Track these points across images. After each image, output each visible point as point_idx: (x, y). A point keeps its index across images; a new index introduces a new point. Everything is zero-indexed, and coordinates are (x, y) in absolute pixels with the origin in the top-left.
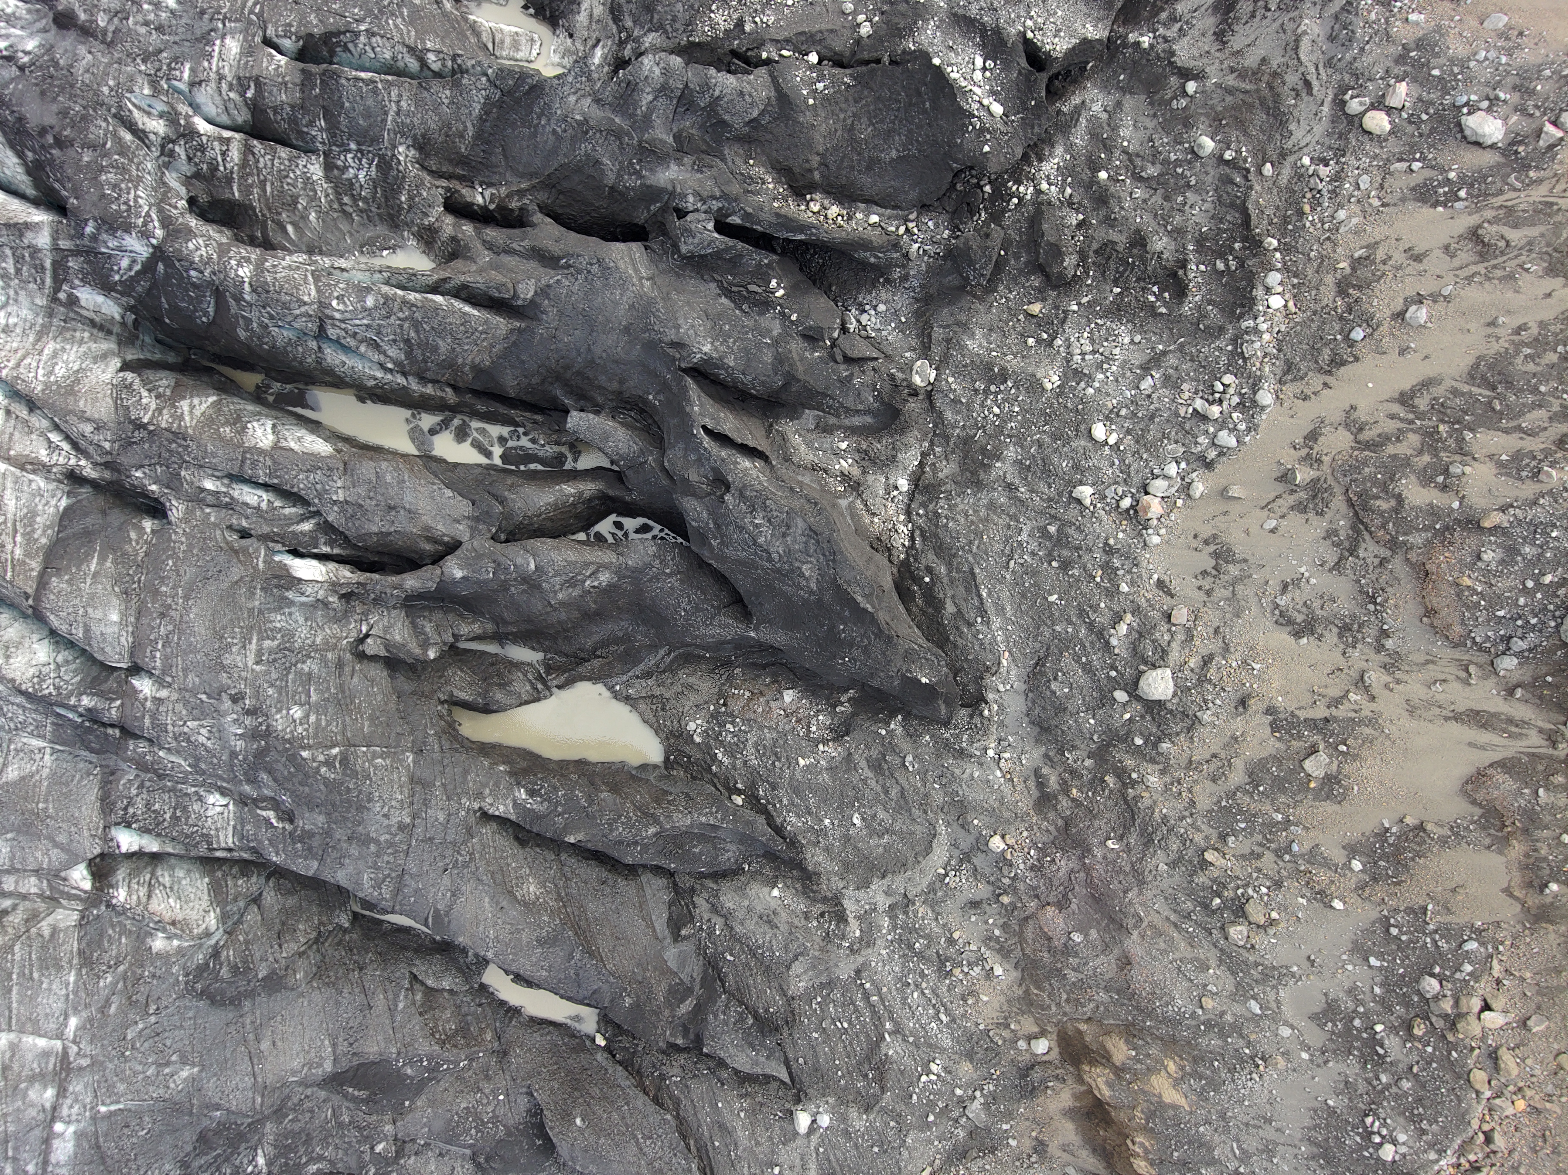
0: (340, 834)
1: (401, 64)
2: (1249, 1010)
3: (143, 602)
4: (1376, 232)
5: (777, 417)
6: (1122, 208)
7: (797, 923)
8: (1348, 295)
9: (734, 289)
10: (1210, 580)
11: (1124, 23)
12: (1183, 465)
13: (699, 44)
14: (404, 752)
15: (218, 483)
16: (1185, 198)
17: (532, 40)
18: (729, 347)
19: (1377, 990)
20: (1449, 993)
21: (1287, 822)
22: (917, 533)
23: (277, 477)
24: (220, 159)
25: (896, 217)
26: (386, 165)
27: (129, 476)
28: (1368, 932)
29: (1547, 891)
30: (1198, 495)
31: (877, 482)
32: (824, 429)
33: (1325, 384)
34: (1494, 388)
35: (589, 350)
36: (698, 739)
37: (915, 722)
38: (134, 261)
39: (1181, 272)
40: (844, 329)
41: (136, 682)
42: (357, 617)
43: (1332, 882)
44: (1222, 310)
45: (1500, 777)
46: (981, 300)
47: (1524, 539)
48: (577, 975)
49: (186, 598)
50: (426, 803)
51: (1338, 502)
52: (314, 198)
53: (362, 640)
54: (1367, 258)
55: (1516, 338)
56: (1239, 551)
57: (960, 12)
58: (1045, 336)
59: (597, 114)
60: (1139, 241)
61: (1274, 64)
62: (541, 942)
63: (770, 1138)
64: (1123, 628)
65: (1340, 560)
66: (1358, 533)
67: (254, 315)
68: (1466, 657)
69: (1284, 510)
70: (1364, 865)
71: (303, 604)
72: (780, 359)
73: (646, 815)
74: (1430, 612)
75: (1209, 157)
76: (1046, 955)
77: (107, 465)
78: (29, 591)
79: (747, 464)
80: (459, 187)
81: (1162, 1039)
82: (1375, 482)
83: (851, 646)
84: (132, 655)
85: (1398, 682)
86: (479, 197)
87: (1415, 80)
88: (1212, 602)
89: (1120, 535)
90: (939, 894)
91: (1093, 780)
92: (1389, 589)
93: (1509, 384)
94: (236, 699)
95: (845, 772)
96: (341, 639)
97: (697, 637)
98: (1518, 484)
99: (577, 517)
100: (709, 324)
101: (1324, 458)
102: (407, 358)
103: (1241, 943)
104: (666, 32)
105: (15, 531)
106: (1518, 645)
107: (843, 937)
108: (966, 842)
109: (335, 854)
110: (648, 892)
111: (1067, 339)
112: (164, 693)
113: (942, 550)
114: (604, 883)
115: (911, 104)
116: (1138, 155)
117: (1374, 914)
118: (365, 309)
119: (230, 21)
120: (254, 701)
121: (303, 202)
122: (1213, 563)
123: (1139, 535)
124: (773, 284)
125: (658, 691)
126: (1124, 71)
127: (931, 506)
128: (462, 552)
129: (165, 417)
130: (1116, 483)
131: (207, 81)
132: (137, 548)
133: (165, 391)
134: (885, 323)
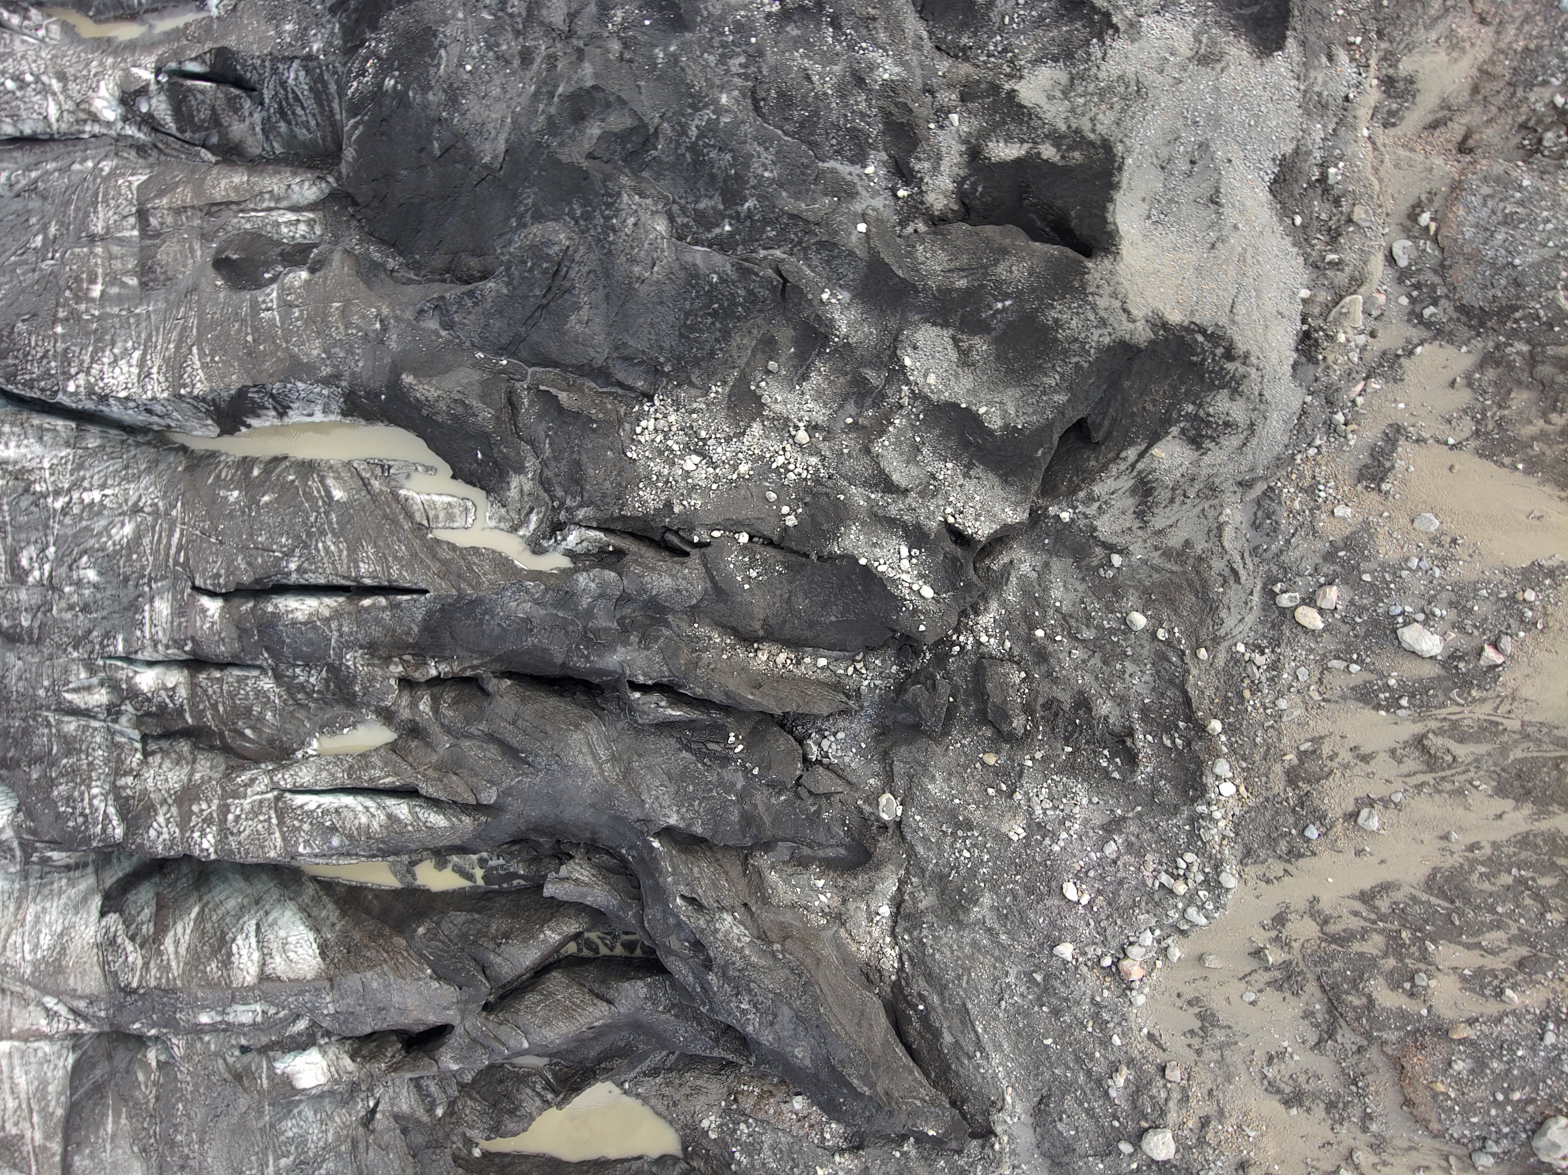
3: (162, 1156)
4: (1321, 727)
5: (751, 852)
6: (1063, 667)
8: (1298, 787)
9: (694, 746)
10: (1198, 1039)
11: (1043, 496)
12: (1158, 932)
13: (630, 519)
15: (213, 1013)
16: (1124, 665)
17: (467, 510)
18: (695, 812)
22: (905, 957)
24: (167, 700)
25: (844, 658)
26: (336, 669)
27: (127, 1027)
30: (1175, 957)
31: (857, 909)
32: (801, 864)
33: (1286, 871)
34: (1452, 902)
35: (557, 816)
36: (713, 1136)
37: (927, 1145)
39: (1129, 743)
40: (806, 761)
42: (363, 1095)
44: (1175, 787)
46: (937, 741)
47: (1492, 1053)
49: (201, 1142)
51: (1312, 987)
52: (268, 702)
53: (371, 1114)
54: (1314, 752)
55: (1470, 855)
56: (1223, 1017)
57: (880, 511)
58: (1004, 787)
59: (539, 612)
60: (1083, 702)
61: (1198, 548)
64: (1121, 1081)
65: (1320, 1040)
66: (1335, 1018)
68: (1446, 1148)
69: (1261, 985)
71: (310, 1098)
74: (1409, 1103)
75: (1142, 631)
77: (106, 1023)
82: (1345, 978)
85: (1385, 1163)
86: (433, 670)
87: (1345, 582)
88: (1203, 1062)
89: (1106, 992)
92: (1368, 1076)
93: (1466, 899)
98: (1482, 1000)
100: (673, 790)
101: (1293, 944)
104: (595, 508)
106: (1493, 1146)
111: (1026, 793)
113: (932, 979)
115: (843, 586)
116: (1071, 616)
119: (156, 581)
121: (257, 708)
122: (1199, 1024)
123: (1124, 995)
124: (732, 739)
125: (667, 1091)
126: (1048, 536)
127: (915, 933)
128: (455, 1040)
129: (153, 972)
130: (1094, 943)
131: (143, 648)
132: (147, 1093)
133: (148, 929)
134: (845, 748)
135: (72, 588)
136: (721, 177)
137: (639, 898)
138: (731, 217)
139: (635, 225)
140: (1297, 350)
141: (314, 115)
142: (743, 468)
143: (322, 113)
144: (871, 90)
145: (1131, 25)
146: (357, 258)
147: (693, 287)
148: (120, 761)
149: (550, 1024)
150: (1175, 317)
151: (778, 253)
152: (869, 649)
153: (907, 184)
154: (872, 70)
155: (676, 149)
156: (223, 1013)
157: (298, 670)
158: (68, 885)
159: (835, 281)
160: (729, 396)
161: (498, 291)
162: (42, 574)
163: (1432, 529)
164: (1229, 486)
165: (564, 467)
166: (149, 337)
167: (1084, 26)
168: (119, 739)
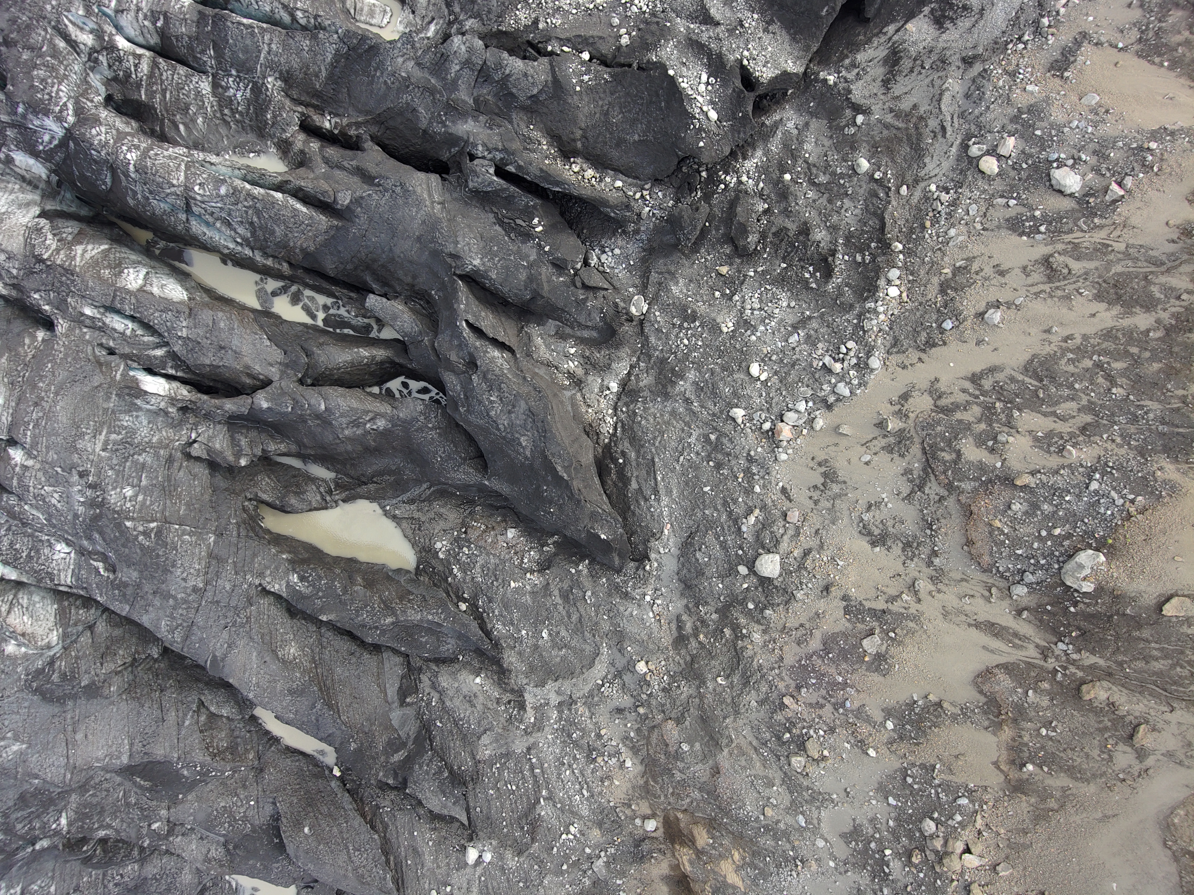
0: (148, 587)
1: (277, 16)
2: (797, 822)
3: (23, 393)
4: (975, 249)
5: (528, 322)
6: (797, 204)
7: (490, 706)
8: (947, 294)
9: (506, 220)
10: (819, 493)
11: (819, 63)
12: (810, 404)
13: (505, 33)
14: (207, 533)
15: (95, 311)
16: (843, 203)
17: (385, 11)
18: (494, 264)
19: (891, 823)
20: (941, 835)
21: (845, 684)
22: (619, 425)
23: (139, 312)
24: (133, 69)
25: (635, 185)
26: (258, 89)
27: (29, 297)
28: (891, 777)
29: (1025, 769)
30: (818, 428)
31: (594, 382)
32: (562, 336)
33: (920, 359)
34: (1041, 381)
35: (391, 250)
36: (441, 556)
37: (597, 567)
38: (53, 137)
39: (830, 259)
40: (586, 263)
41: (11, 451)
42: (189, 426)
43: (871, 735)
44: (854, 292)
45: (1002, 676)
46: (687, 257)
47: (1045, 499)
48: (317, 720)
49: (57, 394)
50: (218, 575)
51: (916, 449)
52: (202, 107)
53: (191, 444)
54: (965, 268)
55: (1064, 345)
56: (842, 474)
57: (694, 37)
58: (728, 292)
59: (418, 73)
60: (805, 230)
61: (922, 110)
62: (291, 692)
63: (448, 864)
64: (752, 519)
65: (911, 492)
66: (927, 474)
67: (138, 188)
68: (991, 581)
69: (877, 449)
70: (895, 726)
71: (148, 410)
72: (531, 279)
73: (387, 607)
74: (970, 543)
75: (864, 175)
76: (663, 757)
77: (14, 286)
79: (496, 353)
80: (311, 114)
81: (733, 834)
82: (943, 438)
83: (550, 502)
84: (9, 430)
85: (939, 591)
86: (327, 123)
87: (1022, 136)
88: (817, 510)
89: (759, 449)
90: (596, 699)
91: (716, 630)
92: (942, 520)
93: (1053, 379)
94: (82, 475)
95: (542, 597)
96: (173, 440)
97: (448, 478)
98: (1047, 456)
99: (372, 374)
100: (482, 244)
101: (911, 415)
102: (252, 236)
103: (799, 770)
104: (482, 20)
106: (1029, 578)
107: (521, 721)
108: (620, 663)
109: (142, 603)
110: (387, 665)
111: (743, 297)
112: (30, 463)
113: (635, 441)
114: (352, 654)
115: (651, 102)
116: (815, 166)
117: (897, 765)
118: (218, 195)
120: (96, 479)
121: (193, 109)
122: (822, 480)
123: (772, 452)
124: (535, 221)
125: (417, 515)
126: (814, 99)
127: (631, 406)
128: (272, 390)
129: (61, 256)
130: (762, 410)
132: (27, 350)
133: (67, 237)
134: (618, 263)
137: (435, 327)
148: (87, 91)
152: (656, 184)
156: (103, 314)
157: (231, 81)
158: (19, 190)
163: (1093, 102)
164: (955, 60)
168: (90, 81)
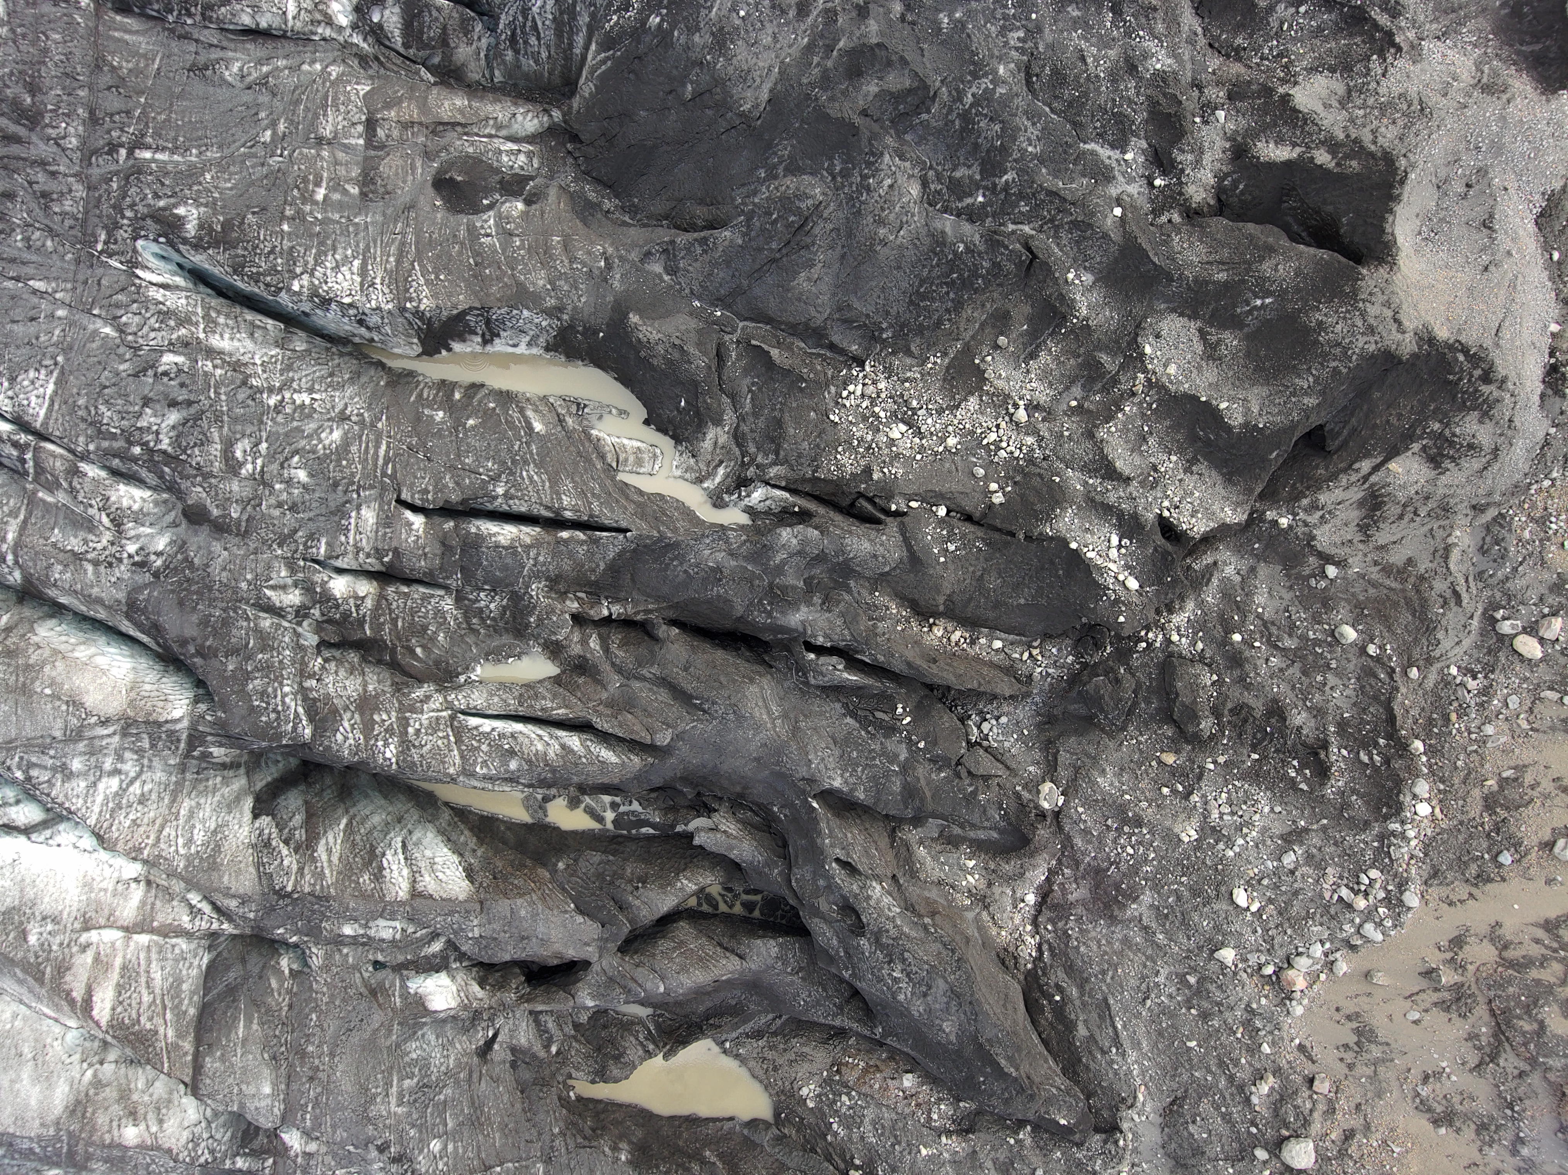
3: (291, 1066)
4: (1524, 755)
5: (900, 829)
6: (1258, 673)
8: (1496, 813)
9: (860, 712)
10: (1352, 1054)
11: (1262, 501)
12: (1328, 945)
13: (824, 481)
14: (534, 1164)
15: (356, 925)
16: (1325, 678)
17: (655, 456)
18: (858, 778)
22: (1045, 947)
24: (353, 609)
25: (1020, 643)
26: (516, 598)
27: (271, 932)
30: (1341, 972)
31: (1003, 893)
32: (951, 842)
33: (1471, 894)
35: (715, 766)
36: (811, 1104)
37: (1045, 1136)
39: (1322, 756)
41: (286, 1136)
42: (482, 1022)
44: (1367, 803)
46: (1111, 736)
49: (332, 1055)
51: (1481, 1011)
52: (444, 623)
53: (490, 1046)
54: (1516, 779)
56: (1382, 1034)
57: (1097, 497)
58: (1180, 788)
59: (731, 563)
60: (1277, 710)
61: (1421, 567)
64: (1264, 1088)
65: (1481, 1063)
66: (1500, 1042)
69: (1427, 1005)
72: (910, 792)
75: (1351, 644)
77: (249, 926)
78: (187, 1080)
82: (1518, 1003)
84: (281, 1116)
86: (605, 611)
88: (1354, 1077)
89: (1263, 1000)
92: (1526, 1100)
94: (382, 1149)
95: (969, 1169)
100: (837, 753)
101: (1469, 967)
105: (165, 1008)
111: (1204, 796)
112: (312, 1147)
113: (1074, 972)
115: (1043, 569)
116: (1273, 623)
119: (364, 489)
120: (398, 1147)
121: (432, 628)
122: (1356, 1039)
123: (1282, 1003)
124: (900, 710)
125: (770, 1055)
126: (1259, 541)
127: (1060, 925)
128: (593, 977)
129: (308, 878)
130: (1258, 951)
131: (344, 554)
132: (278, 999)
133: (300, 835)
134: (1007, 733)
135: (282, 486)
136: (986, 146)
137: (786, 857)
138: (986, 188)
139: (891, 187)
140: (1544, 382)
141: (548, 47)
142: (952, 441)
143: (558, 46)
144: (1141, 78)
145: (1412, 47)
146: (572, 196)
147: (936, 254)
148: (304, 664)
149: (687, 971)
150: (1443, 333)
151: (1027, 229)
152: (1047, 637)
153: (1164, 173)
154: (1145, 58)
155: (947, 115)
156: (366, 926)
157: (482, 595)
158: (222, 783)
159: (1082, 262)
160: (948, 368)
161: (731, 241)
162: (255, 468)
164: (1463, 508)
165: (761, 423)
166: (367, 248)
167: (1363, 41)
168: (302, 641)
